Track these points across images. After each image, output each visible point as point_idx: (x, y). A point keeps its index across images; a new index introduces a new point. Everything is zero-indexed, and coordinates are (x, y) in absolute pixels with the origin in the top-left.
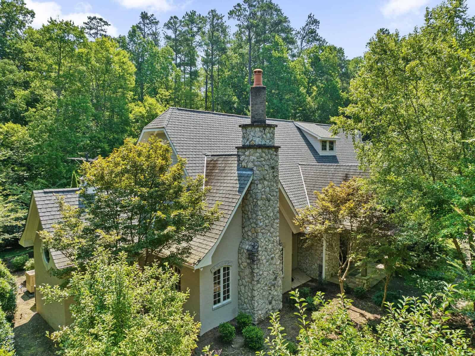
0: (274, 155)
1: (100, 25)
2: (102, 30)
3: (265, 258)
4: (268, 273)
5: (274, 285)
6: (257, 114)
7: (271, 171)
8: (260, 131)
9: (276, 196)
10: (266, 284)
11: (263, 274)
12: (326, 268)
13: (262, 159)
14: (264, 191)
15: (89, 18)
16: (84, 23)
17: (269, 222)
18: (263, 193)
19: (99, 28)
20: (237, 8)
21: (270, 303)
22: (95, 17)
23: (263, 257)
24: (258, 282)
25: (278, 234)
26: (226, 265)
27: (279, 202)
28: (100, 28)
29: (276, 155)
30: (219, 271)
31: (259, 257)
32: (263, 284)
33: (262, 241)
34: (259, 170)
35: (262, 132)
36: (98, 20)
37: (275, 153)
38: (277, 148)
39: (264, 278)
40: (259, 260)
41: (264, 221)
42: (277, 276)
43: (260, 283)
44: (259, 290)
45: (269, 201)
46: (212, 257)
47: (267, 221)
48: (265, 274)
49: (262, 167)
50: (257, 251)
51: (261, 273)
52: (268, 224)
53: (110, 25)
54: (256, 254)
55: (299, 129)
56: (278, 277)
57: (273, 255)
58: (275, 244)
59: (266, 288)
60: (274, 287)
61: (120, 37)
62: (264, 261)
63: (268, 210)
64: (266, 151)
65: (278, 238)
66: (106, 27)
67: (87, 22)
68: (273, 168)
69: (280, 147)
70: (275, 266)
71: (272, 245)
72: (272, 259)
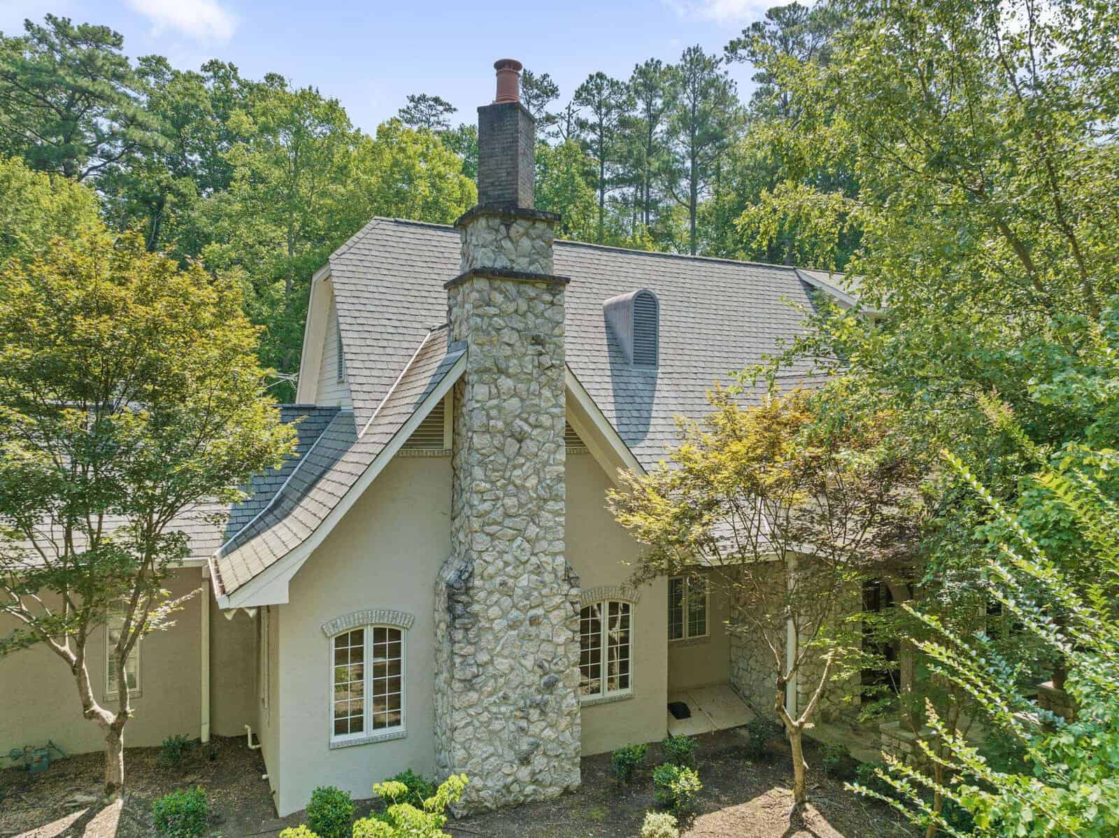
0: (544, 302)
1: (434, 112)
2: (439, 123)
3: (504, 614)
4: (512, 662)
5: (542, 707)
6: (493, 184)
7: (531, 350)
8: (489, 227)
9: (553, 427)
10: (505, 698)
11: (491, 662)
12: (799, 688)
13: (493, 311)
14: (499, 408)
15: (412, 99)
16: (400, 111)
17: (521, 506)
18: (494, 413)
19: (432, 119)
20: (751, 33)
21: (525, 760)
22: (424, 96)
23: (494, 612)
24: (469, 684)
25: (560, 546)
26: (387, 623)
27: (563, 450)
28: (436, 118)
29: (552, 303)
30: (358, 636)
31: (476, 608)
32: (491, 694)
33: (489, 559)
34: (480, 342)
35: (497, 231)
36: (432, 103)
37: (548, 297)
38: (557, 284)
39: (495, 677)
40: (475, 616)
41: (498, 499)
42: (557, 681)
43: (479, 691)
44: (472, 711)
45: (520, 441)
46: (292, 582)
47: (510, 502)
48: (502, 664)
49: (489, 334)
50: (468, 589)
51: (484, 657)
52: (513, 511)
53: (455, 110)
54: (463, 598)
55: (809, 287)
56: (560, 685)
57: (540, 611)
58: (548, 578)
59: (503, 709)
60: (543, 713)
61: (461, 129)
62: (498, 625)
63: (515, 467)
64: (510, 286)
65: (560, 560)
66: (447, 115)
67: (405, 108)
68: (537, 341)
69: (568, 280)
70: (550, 648)
71: (534, 577)
72: (534, 621)
